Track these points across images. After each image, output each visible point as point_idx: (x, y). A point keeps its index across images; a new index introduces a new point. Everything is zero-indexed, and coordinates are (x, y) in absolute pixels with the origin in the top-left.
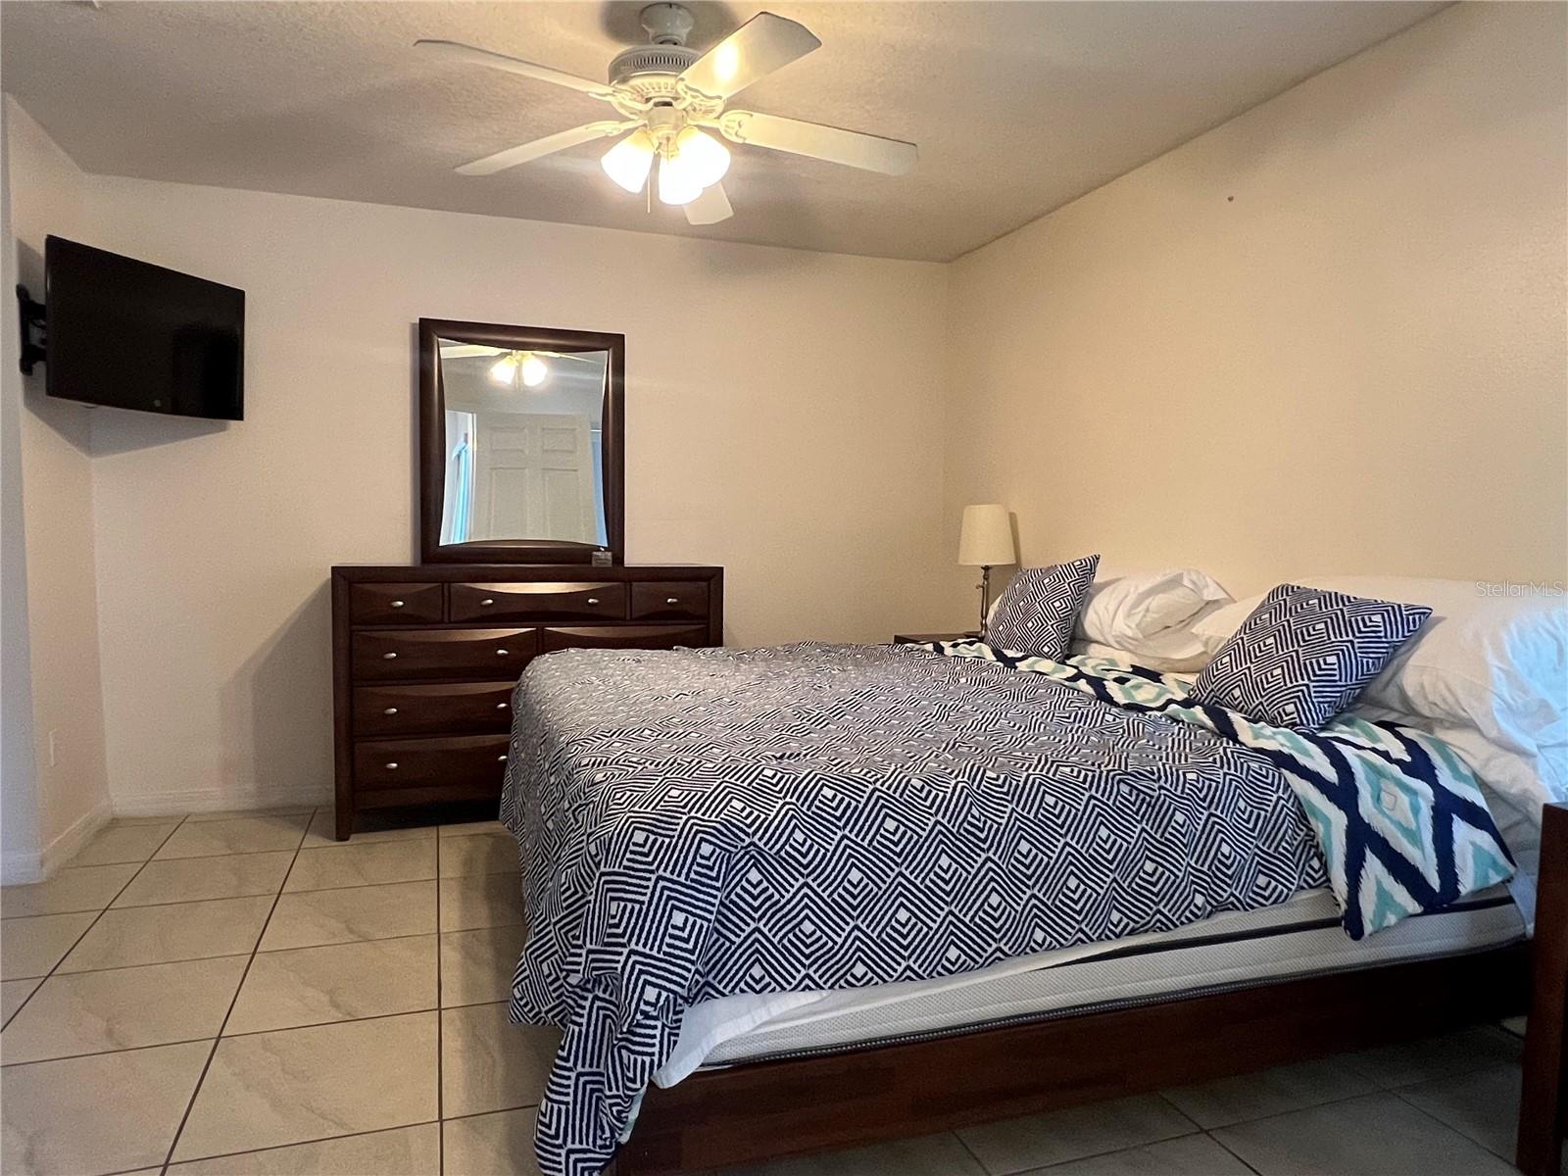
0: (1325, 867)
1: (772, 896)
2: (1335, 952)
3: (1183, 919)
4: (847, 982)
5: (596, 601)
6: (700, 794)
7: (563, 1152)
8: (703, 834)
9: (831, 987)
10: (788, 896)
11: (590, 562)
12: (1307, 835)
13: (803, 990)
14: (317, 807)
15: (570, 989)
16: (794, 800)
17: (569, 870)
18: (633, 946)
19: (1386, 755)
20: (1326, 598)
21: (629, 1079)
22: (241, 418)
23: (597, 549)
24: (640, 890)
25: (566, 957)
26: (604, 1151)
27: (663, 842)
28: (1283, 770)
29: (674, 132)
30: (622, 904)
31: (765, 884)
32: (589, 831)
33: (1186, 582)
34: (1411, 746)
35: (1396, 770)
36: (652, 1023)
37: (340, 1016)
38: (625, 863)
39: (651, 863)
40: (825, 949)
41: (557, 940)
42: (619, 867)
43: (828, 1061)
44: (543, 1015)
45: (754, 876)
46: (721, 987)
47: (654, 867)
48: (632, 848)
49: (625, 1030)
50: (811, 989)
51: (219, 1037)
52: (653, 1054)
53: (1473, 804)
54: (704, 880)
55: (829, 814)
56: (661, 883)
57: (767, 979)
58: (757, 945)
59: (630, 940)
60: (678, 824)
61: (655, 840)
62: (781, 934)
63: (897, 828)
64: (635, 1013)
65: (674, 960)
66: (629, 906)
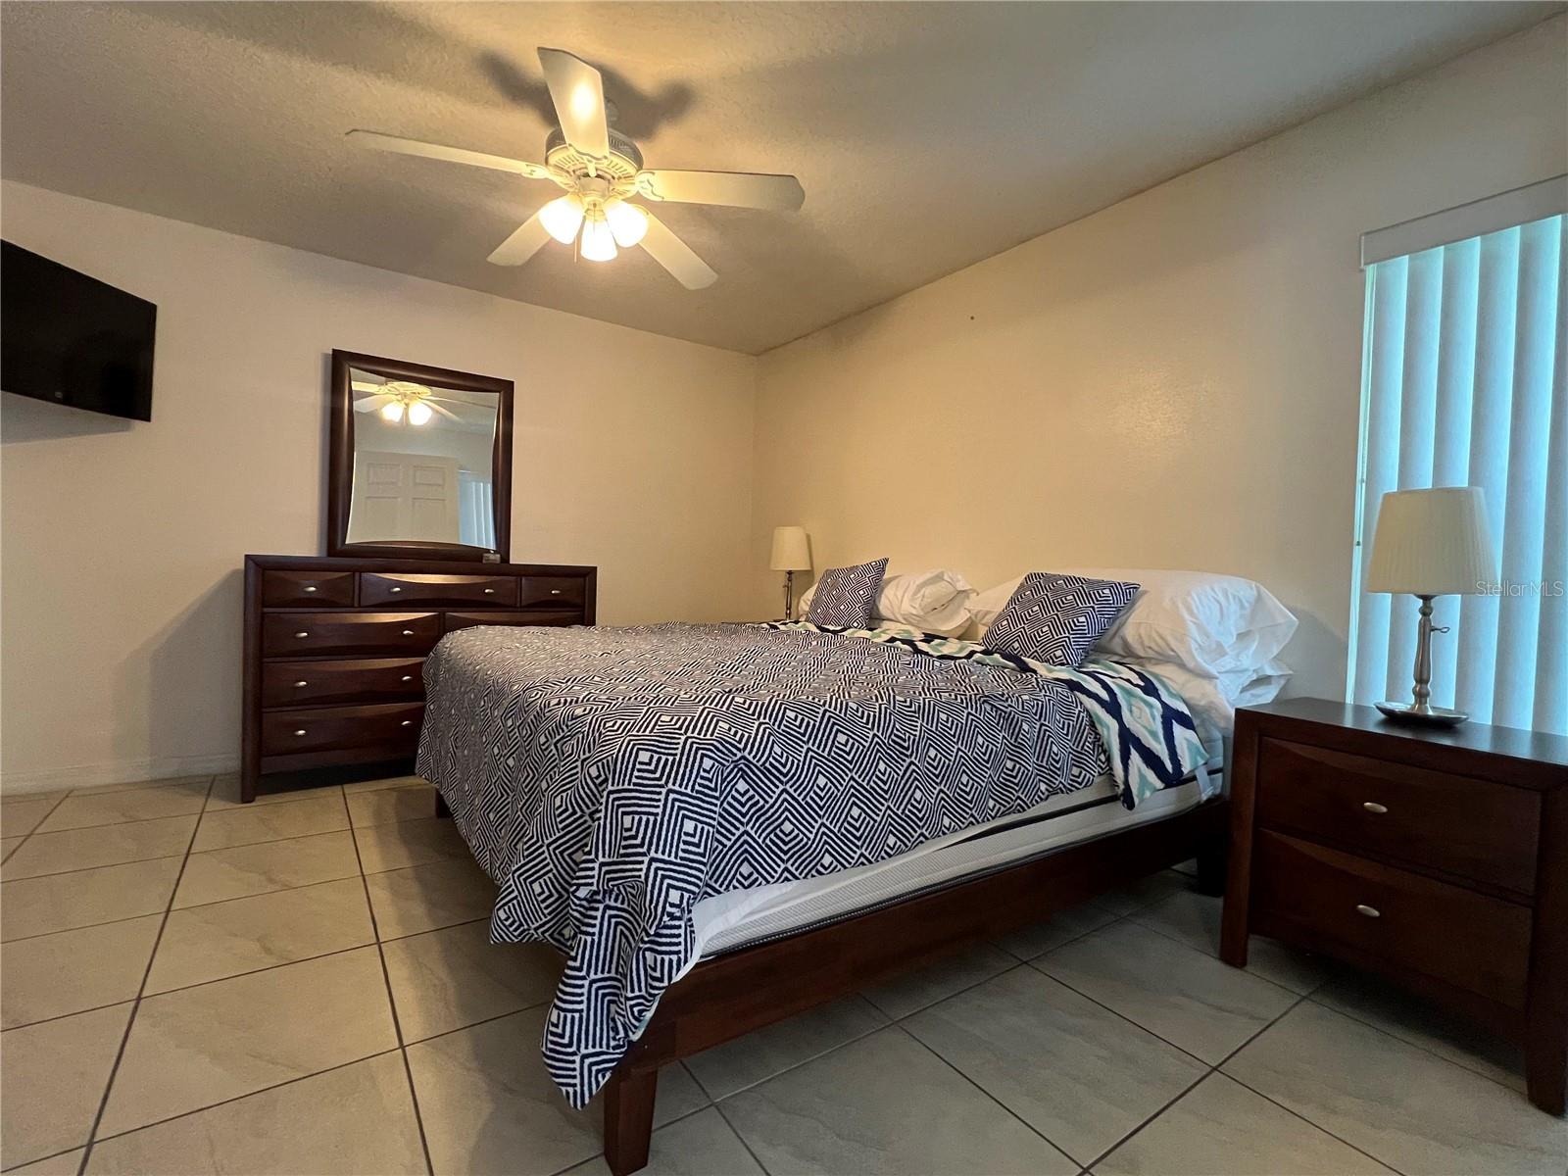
0: (1109, 759)
1: (758, 802)
2: (1118, 819)
3: (1034, 802)
4: (818, 871)
5: (491, 591)
6: (689, 718)
7: (577, 1059)
8: (702, 750)
9: (805, 877)
10: (771, 801)
11: (481, 562)
12: (1095, 738)
13: (783, 882)
14: (215, 776)
15: (577, 902)
16: (767, 720)
17: (564, 795)
18: (653, 854)
19: (1128, 681)
20: (1068, 579)
21: (654, 979)
22: (147, 419)
23: (488, 551)
24: (652, 803)
25: (575, 872)
26: (618, 1051)
27: (667, 760)
28: (1076, 693)
29: (601, 200)
30: (637, 817)
31: (751, 792)
32: (582, 757)
33: (946, 577)
34: (1141, 676)
35: (1139, 691)
36: (677, 923)
37: (274, 961)
38: (634, 780)
39: (660, 779)
40: (801, 845)
41: (551, 859)
42: (629, 784)
43: (789, 942)
44: (532, 931)
45: (742, 786)
46: (717, 886)
47: (663, 782)
48: (638, 766)
49: (652, 932)
50: (789, 880)
51: (139, 999)
52: (679, 952)
53: (1183, 713)
54: (706, 791)
55: (795, 731)
56: (672, 796)
57: (755, 875)
58: (746, 846)
59: (649, 849)
60: (679, 743)
61: (659, 759)
62: (764, 835)
63: (848, 741)
64: (662, 915)
65: (690, 864)
66: (644, 818)
